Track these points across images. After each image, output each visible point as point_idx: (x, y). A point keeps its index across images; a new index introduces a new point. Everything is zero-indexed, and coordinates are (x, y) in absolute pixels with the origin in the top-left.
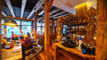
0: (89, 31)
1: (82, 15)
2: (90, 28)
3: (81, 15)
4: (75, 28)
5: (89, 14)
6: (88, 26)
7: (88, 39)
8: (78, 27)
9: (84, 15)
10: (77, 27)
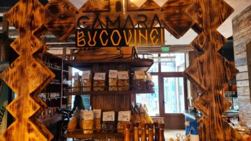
0: (208, 84)
1: (174, 14)
2: (209, 72)
3: (171, 11)
4: (92, 80)
5: (200, 13)
6: (202, 63)
7: (207, 125)
8: (104, 74)
9: (181, 14)
10: (100, 76)
